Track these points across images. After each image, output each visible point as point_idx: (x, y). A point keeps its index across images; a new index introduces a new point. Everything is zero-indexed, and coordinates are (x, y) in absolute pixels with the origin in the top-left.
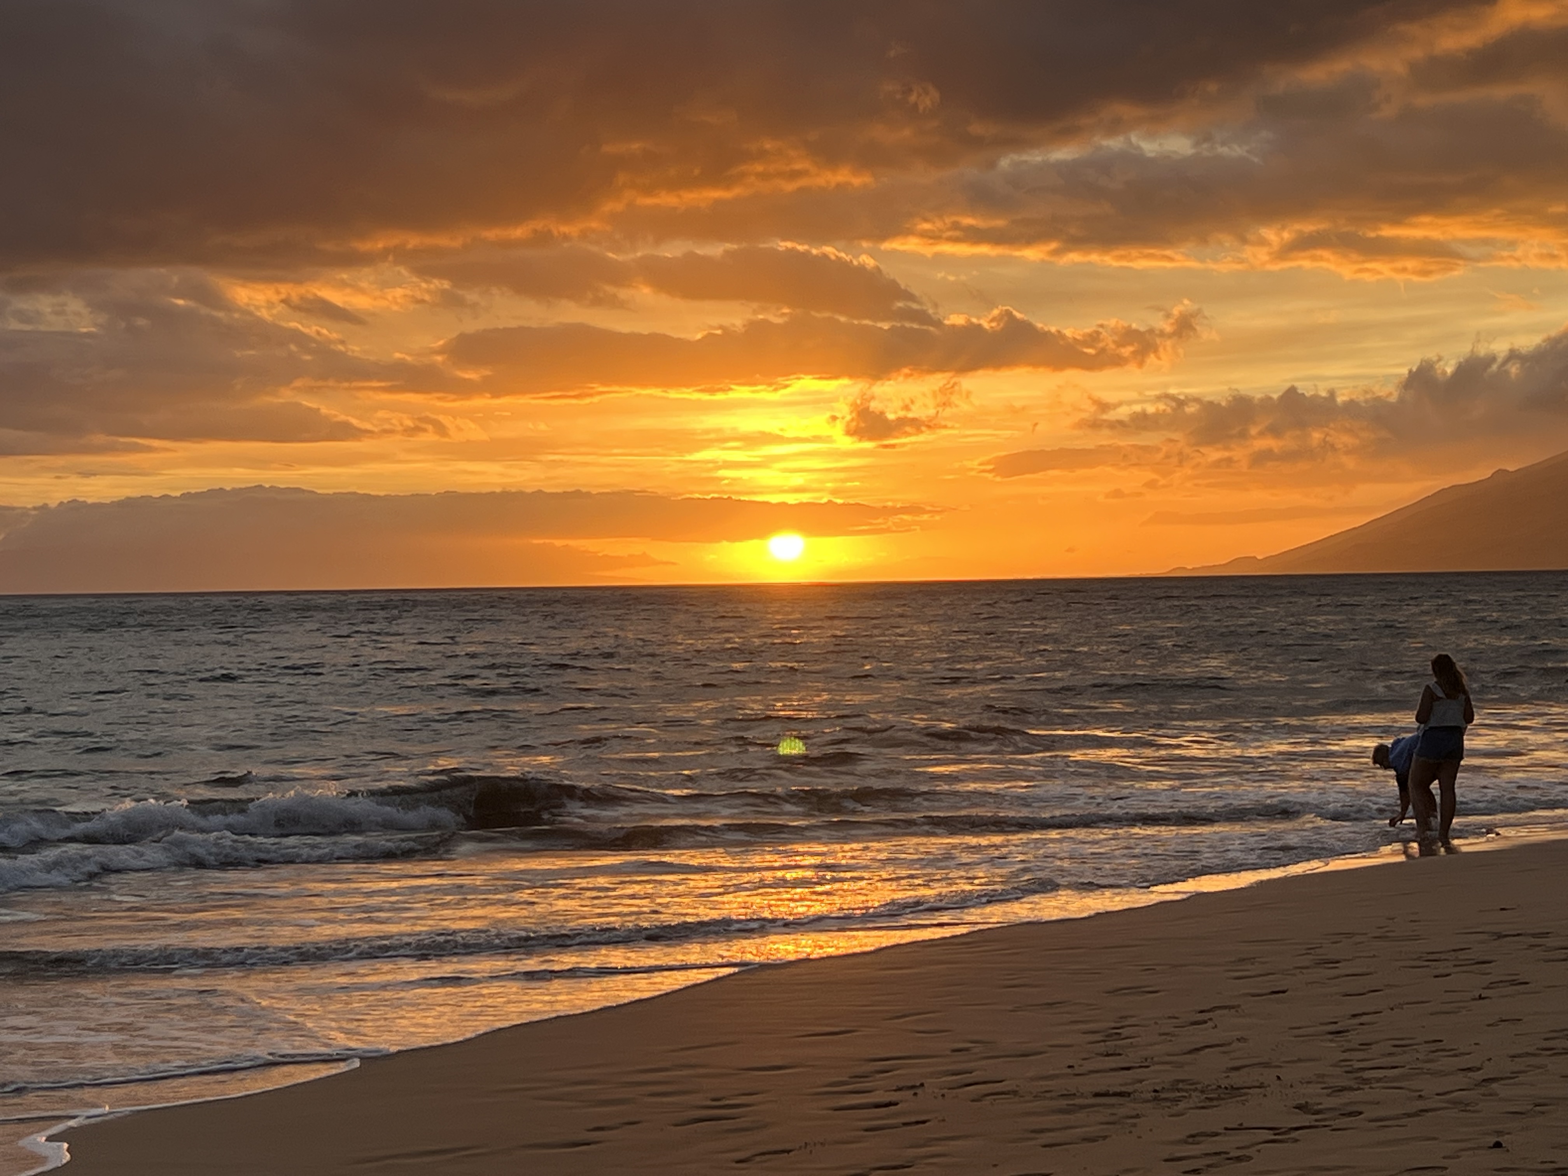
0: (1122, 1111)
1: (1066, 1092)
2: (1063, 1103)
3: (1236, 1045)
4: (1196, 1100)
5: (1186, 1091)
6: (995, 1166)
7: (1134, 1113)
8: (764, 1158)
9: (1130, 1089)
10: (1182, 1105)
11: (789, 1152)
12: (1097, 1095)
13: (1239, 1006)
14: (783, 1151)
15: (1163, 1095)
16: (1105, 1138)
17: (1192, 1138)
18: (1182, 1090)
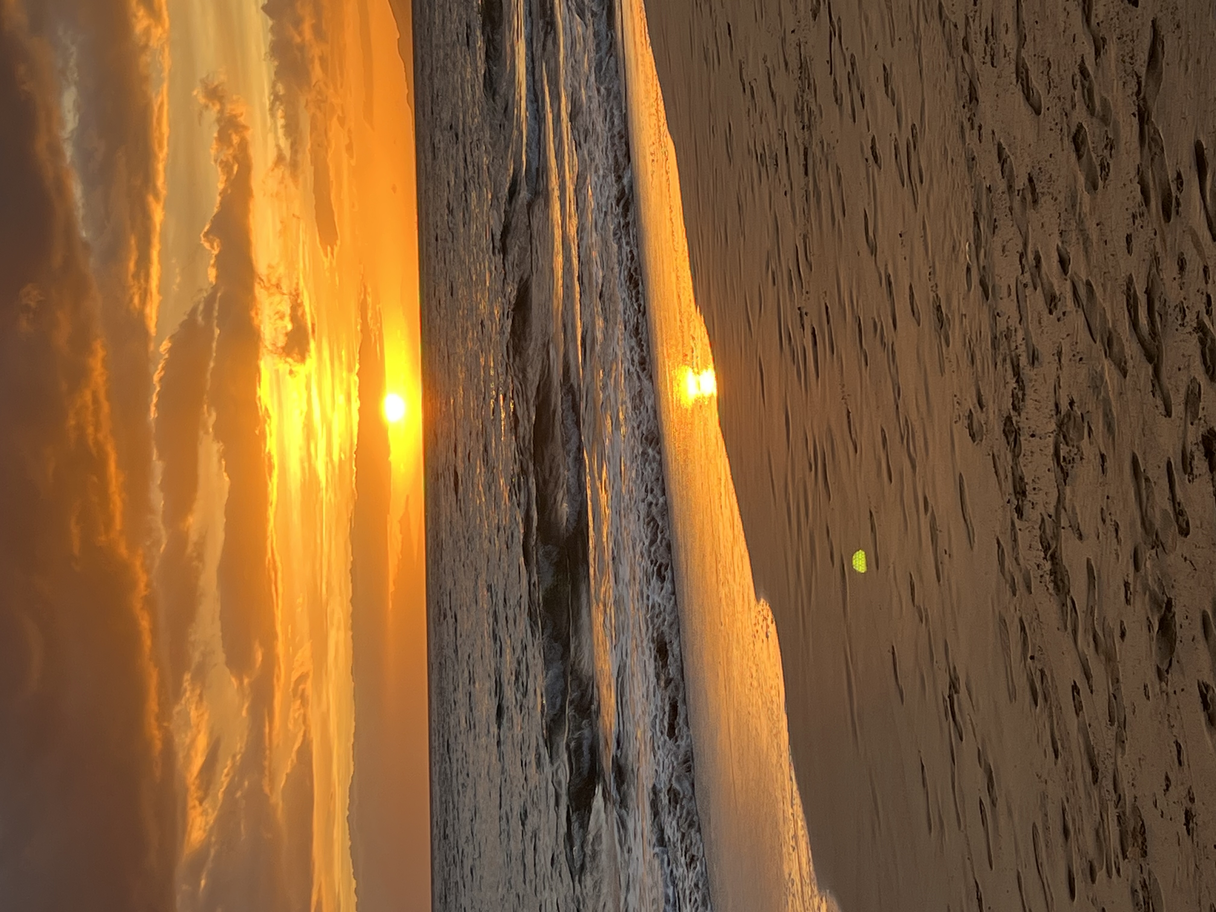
0: (818, 154)
1: (805, 198)
2: (812, 200)
3: (769, 64)
4: (809, 96)
5: (803, 104)
6: (858, 253)
7: (820, 145)
8: (853, 432)
9: (802, 148)
10: (813, 108)
11: (849, 412)
12: (806, 173)
13: (740, 61)
14: (848, 417)
15: (806, 122)
16: (838, 168)
17: (838, 100)
18: (803, 107)
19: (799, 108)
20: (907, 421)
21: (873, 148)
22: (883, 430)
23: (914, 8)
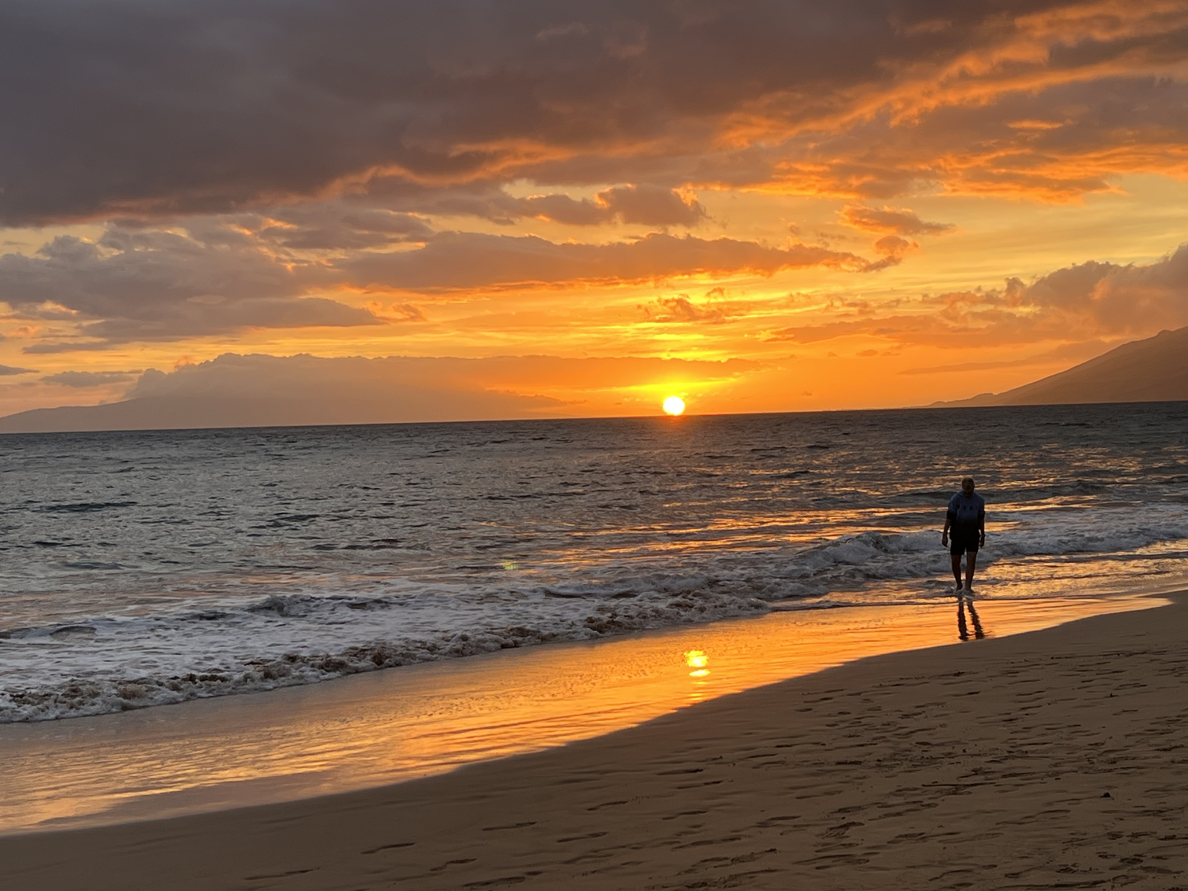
0: (854, 774)
1: (818, 762)
2: (815, 769)
3: (939, 729)
4: (906, 766)
5: (900, 760)
6: (763, 811)
7: (862, 775)
8: (606, 807)
9: (861, 759)
10: (896, 770)
11: (624, 803)
12: (839, 763)
13: (944, 703)
14: (620, 802)
15: (883, 764)
16: (840, 792)
17: (899, 792)
18: (898, 760)
19: (897, 757)
20: (610, 855)
21: (853, 824)
22: (605, 834)
23: (970, 861)
